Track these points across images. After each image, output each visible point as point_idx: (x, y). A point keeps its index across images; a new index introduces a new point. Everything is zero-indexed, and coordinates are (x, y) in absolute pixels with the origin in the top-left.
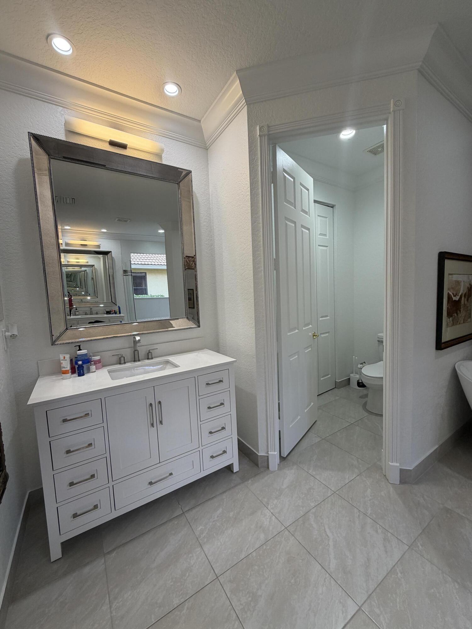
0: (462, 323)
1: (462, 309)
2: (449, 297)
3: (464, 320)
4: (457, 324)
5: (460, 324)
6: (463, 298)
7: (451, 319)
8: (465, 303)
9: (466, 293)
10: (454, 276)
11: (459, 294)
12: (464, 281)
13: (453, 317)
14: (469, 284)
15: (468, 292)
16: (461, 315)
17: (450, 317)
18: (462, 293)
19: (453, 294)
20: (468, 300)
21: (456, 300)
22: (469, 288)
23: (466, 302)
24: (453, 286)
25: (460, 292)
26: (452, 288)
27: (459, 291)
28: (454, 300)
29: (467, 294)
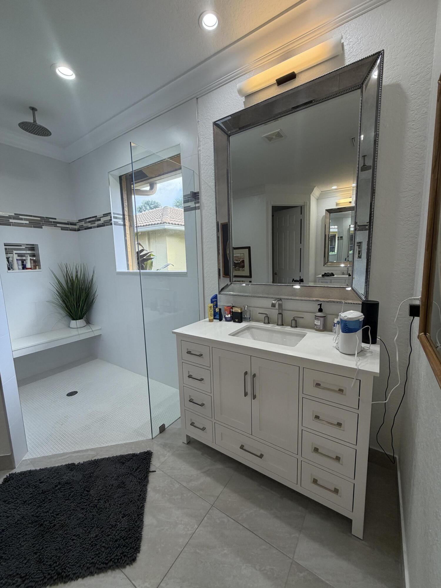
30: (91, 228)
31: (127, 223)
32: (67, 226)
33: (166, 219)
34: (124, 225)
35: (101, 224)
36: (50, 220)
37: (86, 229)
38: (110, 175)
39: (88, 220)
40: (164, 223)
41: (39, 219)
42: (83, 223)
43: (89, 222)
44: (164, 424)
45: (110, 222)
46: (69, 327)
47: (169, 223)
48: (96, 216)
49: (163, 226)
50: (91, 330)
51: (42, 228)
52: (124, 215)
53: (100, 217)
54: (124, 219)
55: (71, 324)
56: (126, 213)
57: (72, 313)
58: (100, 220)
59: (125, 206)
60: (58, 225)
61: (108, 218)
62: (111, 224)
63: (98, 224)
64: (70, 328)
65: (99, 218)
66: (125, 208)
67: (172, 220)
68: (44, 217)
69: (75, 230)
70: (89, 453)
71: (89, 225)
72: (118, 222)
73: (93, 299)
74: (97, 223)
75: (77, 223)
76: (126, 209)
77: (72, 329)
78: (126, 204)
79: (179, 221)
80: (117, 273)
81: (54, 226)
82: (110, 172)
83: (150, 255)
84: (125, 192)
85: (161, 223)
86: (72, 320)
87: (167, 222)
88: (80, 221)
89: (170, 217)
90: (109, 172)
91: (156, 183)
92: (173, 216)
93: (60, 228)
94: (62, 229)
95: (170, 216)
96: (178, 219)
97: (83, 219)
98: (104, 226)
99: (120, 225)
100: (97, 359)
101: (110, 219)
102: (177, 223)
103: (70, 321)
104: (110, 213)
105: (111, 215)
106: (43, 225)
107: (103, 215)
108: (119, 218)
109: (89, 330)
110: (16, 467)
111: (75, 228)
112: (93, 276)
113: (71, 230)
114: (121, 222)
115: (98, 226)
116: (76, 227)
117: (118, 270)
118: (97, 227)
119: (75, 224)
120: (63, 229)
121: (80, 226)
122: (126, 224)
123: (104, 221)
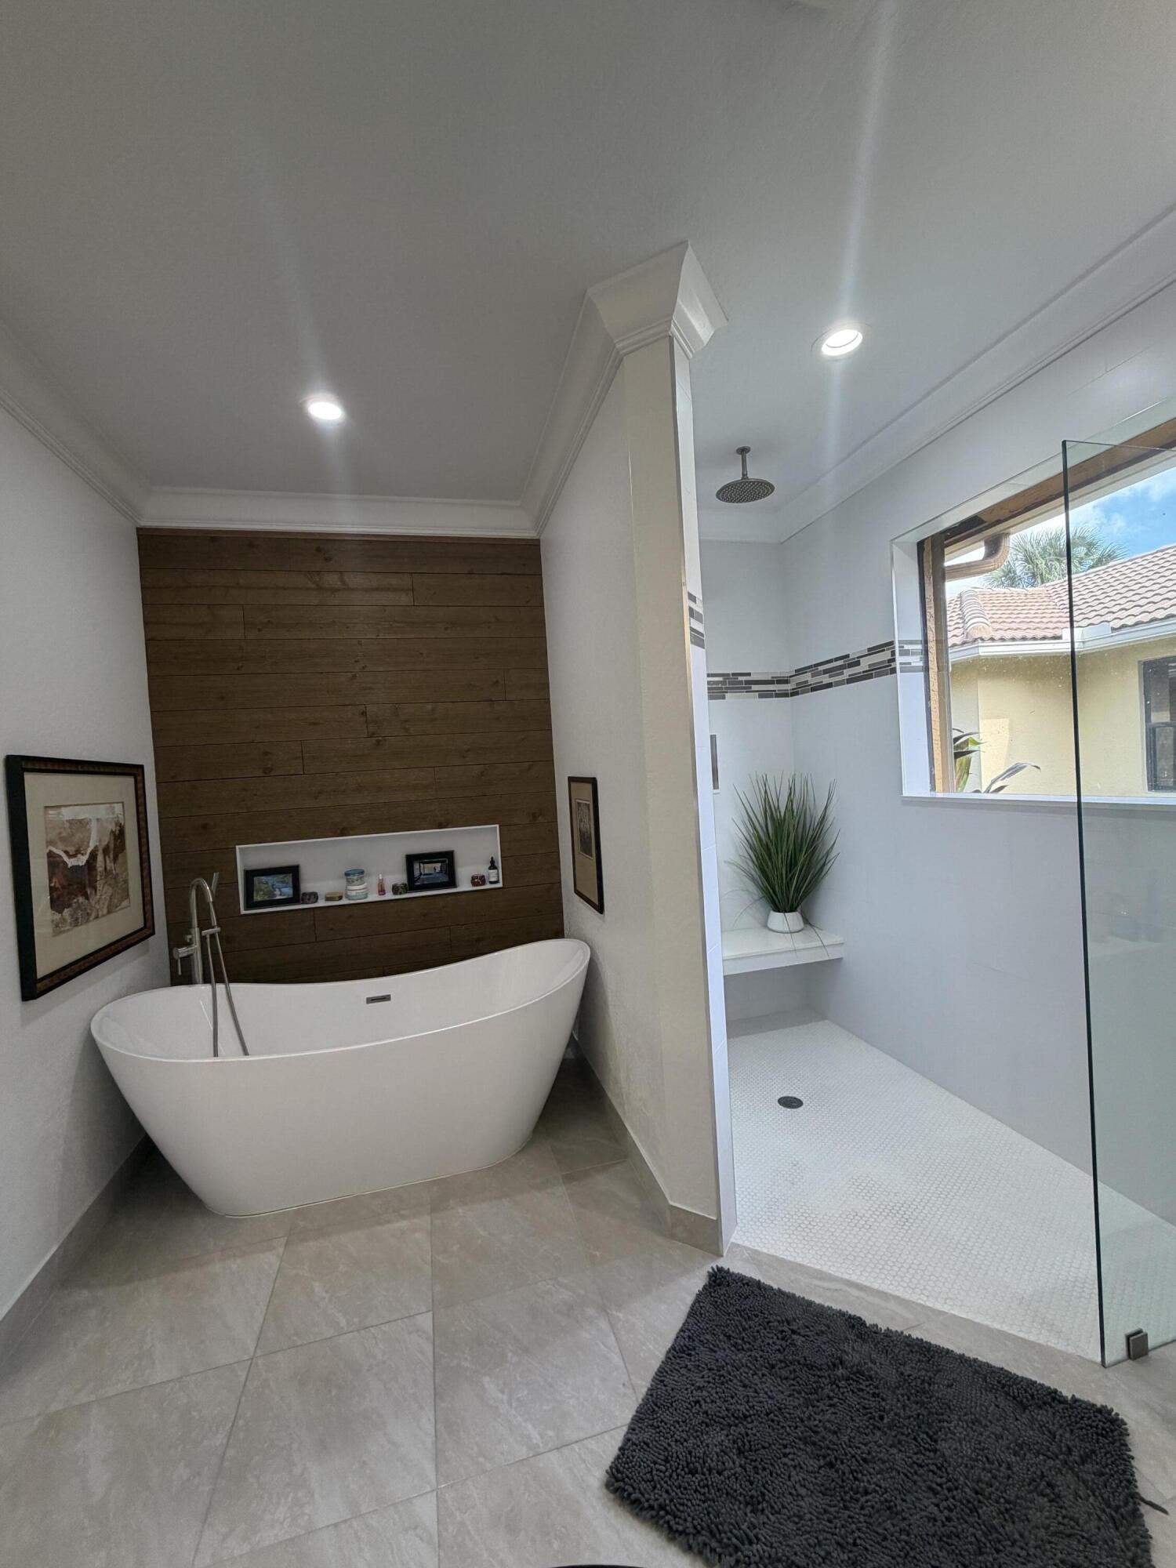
0: (103, 916)
1: (99, 885)
2: (54, 862)
3: (109, 906)
4: (88, 921)
5: (97, 917)
6: (100, 858)
7: (66, 912)
8: (108, 868)
9: (108, 846)
10: (63, 810)
11: (86, 850)
12: (98, 820)
13: (74, 905)
14: (116, 825)
15: (112, 841)
16: (98, 897)
17: (63, 910)
18: (96, 847)
19: (66, 852)
20: (115, 859)
21: (78, 866)
22: (117, 832)
23: (110, 865)
24: (64, 834)
25: (88, 847)
26: (63, 839)
27: (85, 843)
28: (70, 865)
29: (112, 846)
30: (829, 685)
31: (933, 665)
32: (771, 687)
33: (983, 628)
34: (926, 669)
35: (860, 673)
36: (741, 678)
37: (814, 689)
38: (894, 546)
39: (821, 668)
40: (975, 640)
41: (721, 679)
42: (807, 677)
43: (825, 672)
44: (1140, 1332)
45: (891, 665)
46: (765, 926)
47: (992, 639)
48: (848, 656)
49: (973, 651)
50: (819, 943)
51: (724, 698)
52: (926, 642)
53: (858, 658)
54: (926, 652)
55: (769, 921)
56: (931, 636)
57: (776, 895)
58: (857, 663)
59: (928, 617)
60: (755, 687)
61: (885, 656)
62: (893, 671)
63: (849, 676)
64: (767, 930)
65: (854, 659)
66: (928, 622)
67: (1001, 629)
68: (728, 675)
69: (785, 695)
70: (892, 1305)
71: (826, 679)
72: (910, 663)
73: (824, 864)
74: (847, 673)
75: (790, 677)
76: (931, 624)
77: (771, 932)
78: (931, 611)
79: (1024, 626)
80: (903, 801)
81: (746, 692)
82: (894, 539)
83: (966, 742)
84: (929, 580)
85: (964, 643)
86: (774, 911)
87: (985, 636)
88: (800, 672)
89: (992, 620)
90: (892, 540)
91: (1008, 534)
92: (998, 616)
93: (757, 694)
94: (761, 696)
95: (990, 618)
96: (1018, 620)
97: (811, 667)
98: (870, 677)
99: (914, 670)
100: (827, 1021)
101: (890, 657)
102: (1019, 634)
103: (769, 912)
104: (892, 643)
105: (894, 648)
106: (727, 692)
107: (869, 649)
108: (914, 653)
109: (813, 944)
110: (725, 1254)
111: (785, 690)
112: (826, 808)
113: (778, 696)
114: (916, 661)
115: (850, 681)
116: (788, 687)
117: (905, 793)
118: (848, 683)
119: (786, 682)
120: (763, 695)
121: (797, 684)
122: (930, 665)
123: (870, 666)
